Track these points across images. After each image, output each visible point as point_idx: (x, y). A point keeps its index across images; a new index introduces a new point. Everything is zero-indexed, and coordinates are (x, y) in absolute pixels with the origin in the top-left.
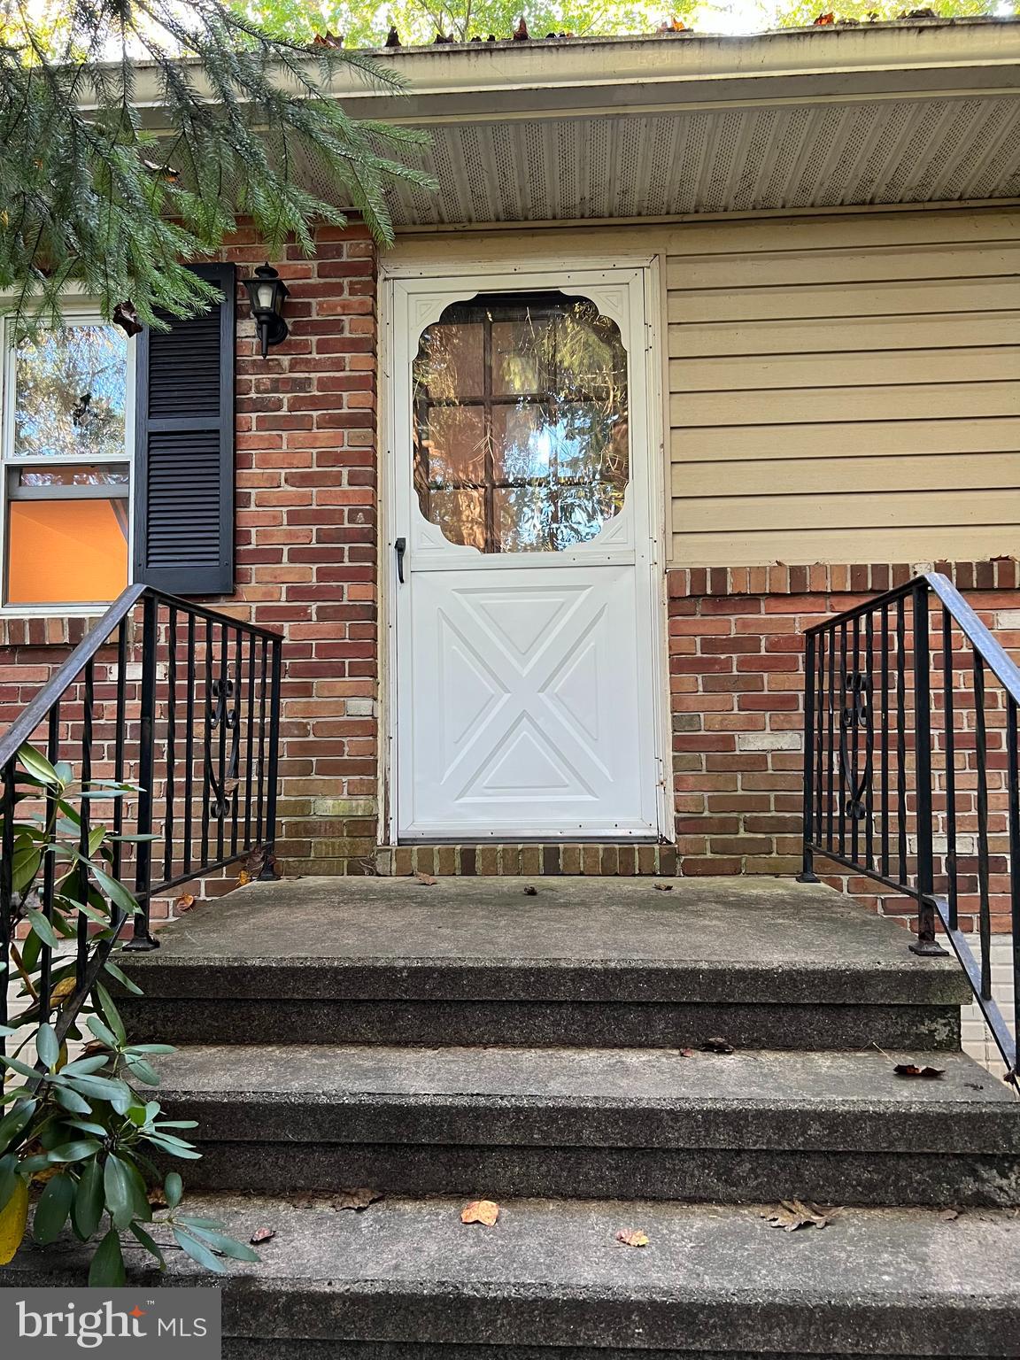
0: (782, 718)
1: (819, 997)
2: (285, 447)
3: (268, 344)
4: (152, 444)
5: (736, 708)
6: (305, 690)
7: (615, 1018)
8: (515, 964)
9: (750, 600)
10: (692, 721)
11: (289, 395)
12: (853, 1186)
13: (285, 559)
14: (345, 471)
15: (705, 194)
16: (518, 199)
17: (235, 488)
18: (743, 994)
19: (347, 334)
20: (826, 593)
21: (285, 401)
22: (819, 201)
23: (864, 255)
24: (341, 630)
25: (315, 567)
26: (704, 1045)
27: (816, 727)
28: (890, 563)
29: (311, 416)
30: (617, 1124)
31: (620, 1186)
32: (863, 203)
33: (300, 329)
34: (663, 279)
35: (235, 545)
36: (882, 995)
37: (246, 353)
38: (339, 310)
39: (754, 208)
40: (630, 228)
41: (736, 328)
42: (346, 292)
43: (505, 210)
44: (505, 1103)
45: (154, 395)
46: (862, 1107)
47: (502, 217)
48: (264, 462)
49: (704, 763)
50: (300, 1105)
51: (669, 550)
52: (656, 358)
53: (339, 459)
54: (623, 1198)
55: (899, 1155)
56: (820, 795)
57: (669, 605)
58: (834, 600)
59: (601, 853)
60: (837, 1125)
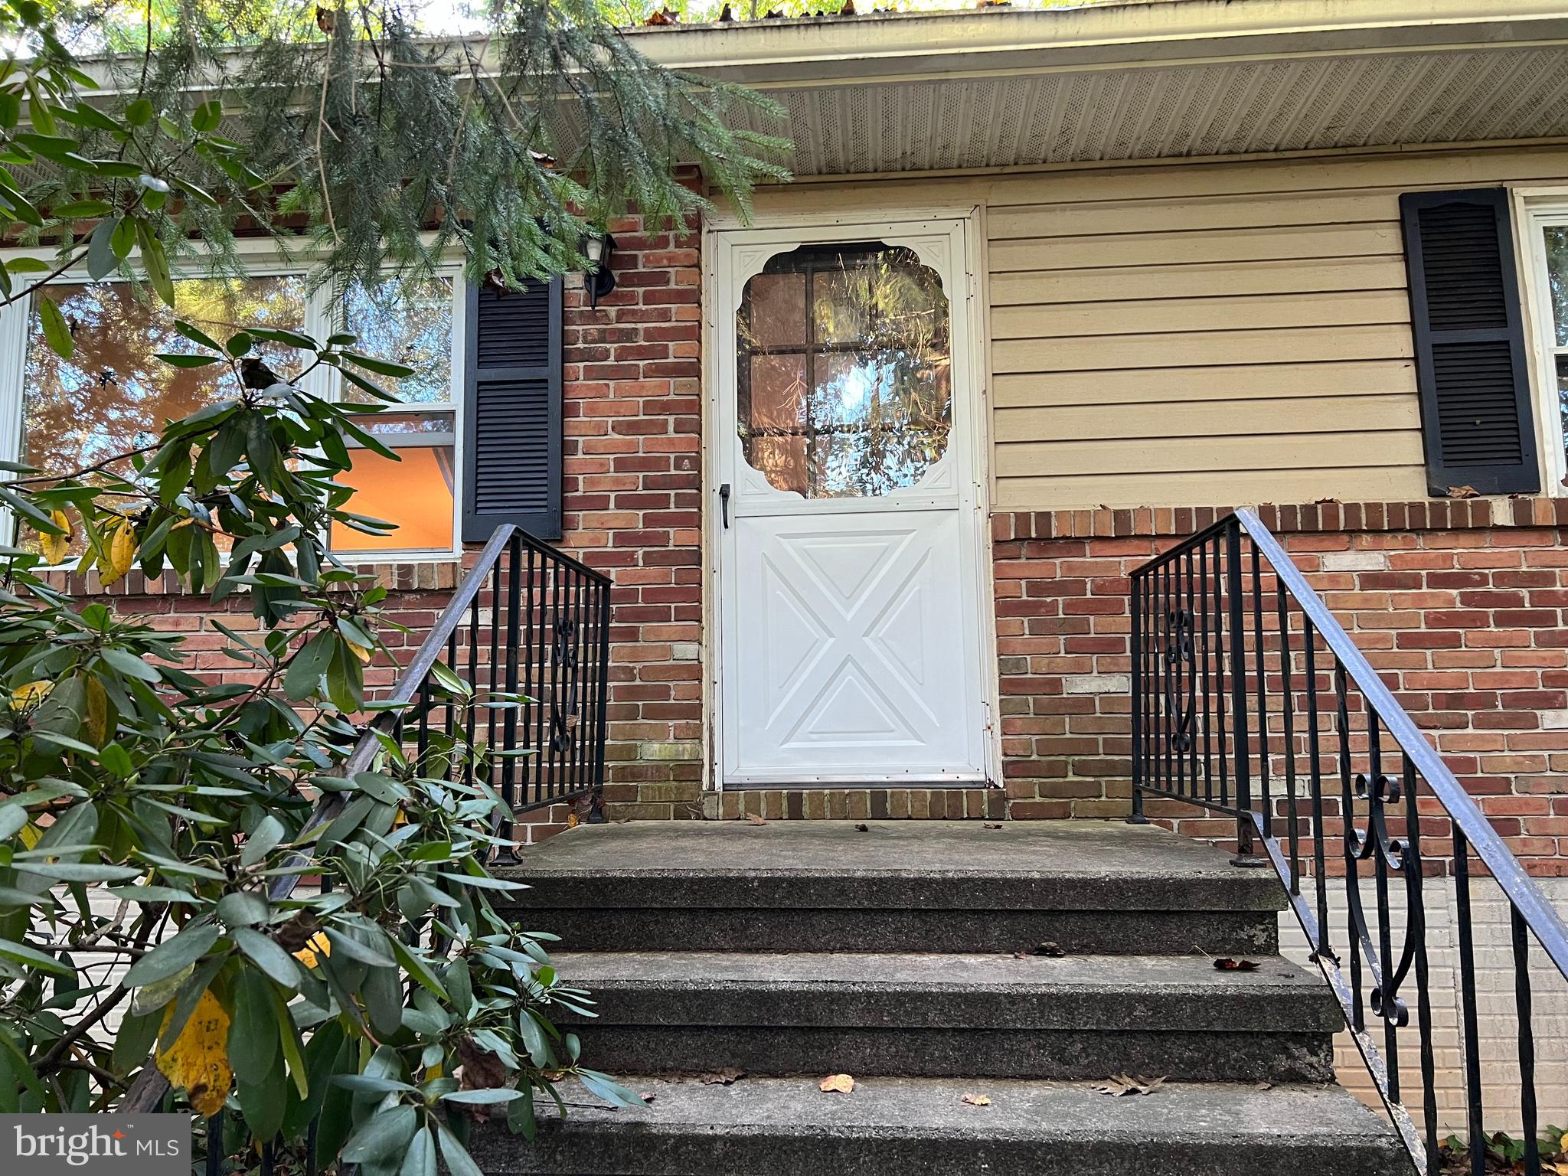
0: (1109, 660)
1: (1144, 904)
2: (612, 395)
3: (597, 296)
4: (480, 392)
5: (1063, 651)
6: (632, 635)
7: (952, 925)
8: (858, 874)
9: (1073, 544)
10: (1019, 665)
11: (616, 345)
12: (1176, 1064)
13: (612, 505)
14: (671, 419)
15: (1024, 148)
16: (841, 153)
17: (563, 436)
18: (1073, 901)
19: (673, 286)
20: (1150, 536)
21: (612, 352)
22: (1136, 153)
23: (1182, 204)
24: (668, 575)
25: (641, 513)
26: (1036, 949)
27: (1142, 669)
28: (1215, 507)
29: (638, 366)
30: (959, 1007)
31: (963, 1065)
32: (1180, 155)
33: (627, 281)
34: (984, 229)
35: (563, 492)
36: (1203, 902)
37: (573, 304)
38: (665, 262)
39: (1072, 160)
40: (951, 180)
41: (1057, 276)
42: (672, 244)
43: (828, 165)
44: (857, 988)
45: (483, 345)
46: (1183, 990)
47: (824, 170)
48: (592, 411)
49: (1031, 705)
50: (670, 991)
51: (993, 494)
52: (978, 306)
53: (666, 407)
54: (965, 1076)
55: (1217, 1034)
56: (1147, 738)
57: (994, 549)
58: (1158, 543)
59: (929, 796)
60: (1160, 1007)
